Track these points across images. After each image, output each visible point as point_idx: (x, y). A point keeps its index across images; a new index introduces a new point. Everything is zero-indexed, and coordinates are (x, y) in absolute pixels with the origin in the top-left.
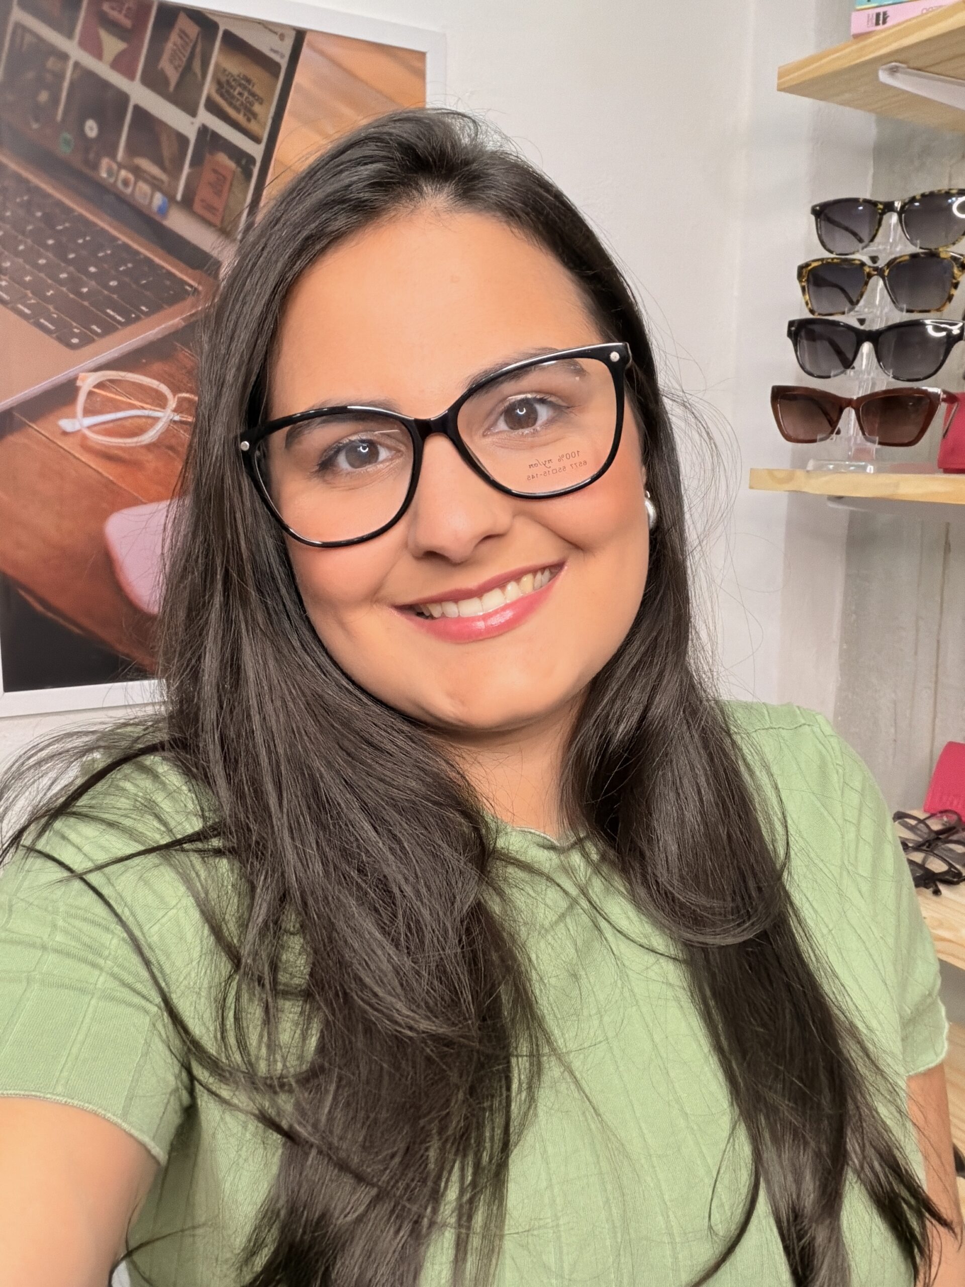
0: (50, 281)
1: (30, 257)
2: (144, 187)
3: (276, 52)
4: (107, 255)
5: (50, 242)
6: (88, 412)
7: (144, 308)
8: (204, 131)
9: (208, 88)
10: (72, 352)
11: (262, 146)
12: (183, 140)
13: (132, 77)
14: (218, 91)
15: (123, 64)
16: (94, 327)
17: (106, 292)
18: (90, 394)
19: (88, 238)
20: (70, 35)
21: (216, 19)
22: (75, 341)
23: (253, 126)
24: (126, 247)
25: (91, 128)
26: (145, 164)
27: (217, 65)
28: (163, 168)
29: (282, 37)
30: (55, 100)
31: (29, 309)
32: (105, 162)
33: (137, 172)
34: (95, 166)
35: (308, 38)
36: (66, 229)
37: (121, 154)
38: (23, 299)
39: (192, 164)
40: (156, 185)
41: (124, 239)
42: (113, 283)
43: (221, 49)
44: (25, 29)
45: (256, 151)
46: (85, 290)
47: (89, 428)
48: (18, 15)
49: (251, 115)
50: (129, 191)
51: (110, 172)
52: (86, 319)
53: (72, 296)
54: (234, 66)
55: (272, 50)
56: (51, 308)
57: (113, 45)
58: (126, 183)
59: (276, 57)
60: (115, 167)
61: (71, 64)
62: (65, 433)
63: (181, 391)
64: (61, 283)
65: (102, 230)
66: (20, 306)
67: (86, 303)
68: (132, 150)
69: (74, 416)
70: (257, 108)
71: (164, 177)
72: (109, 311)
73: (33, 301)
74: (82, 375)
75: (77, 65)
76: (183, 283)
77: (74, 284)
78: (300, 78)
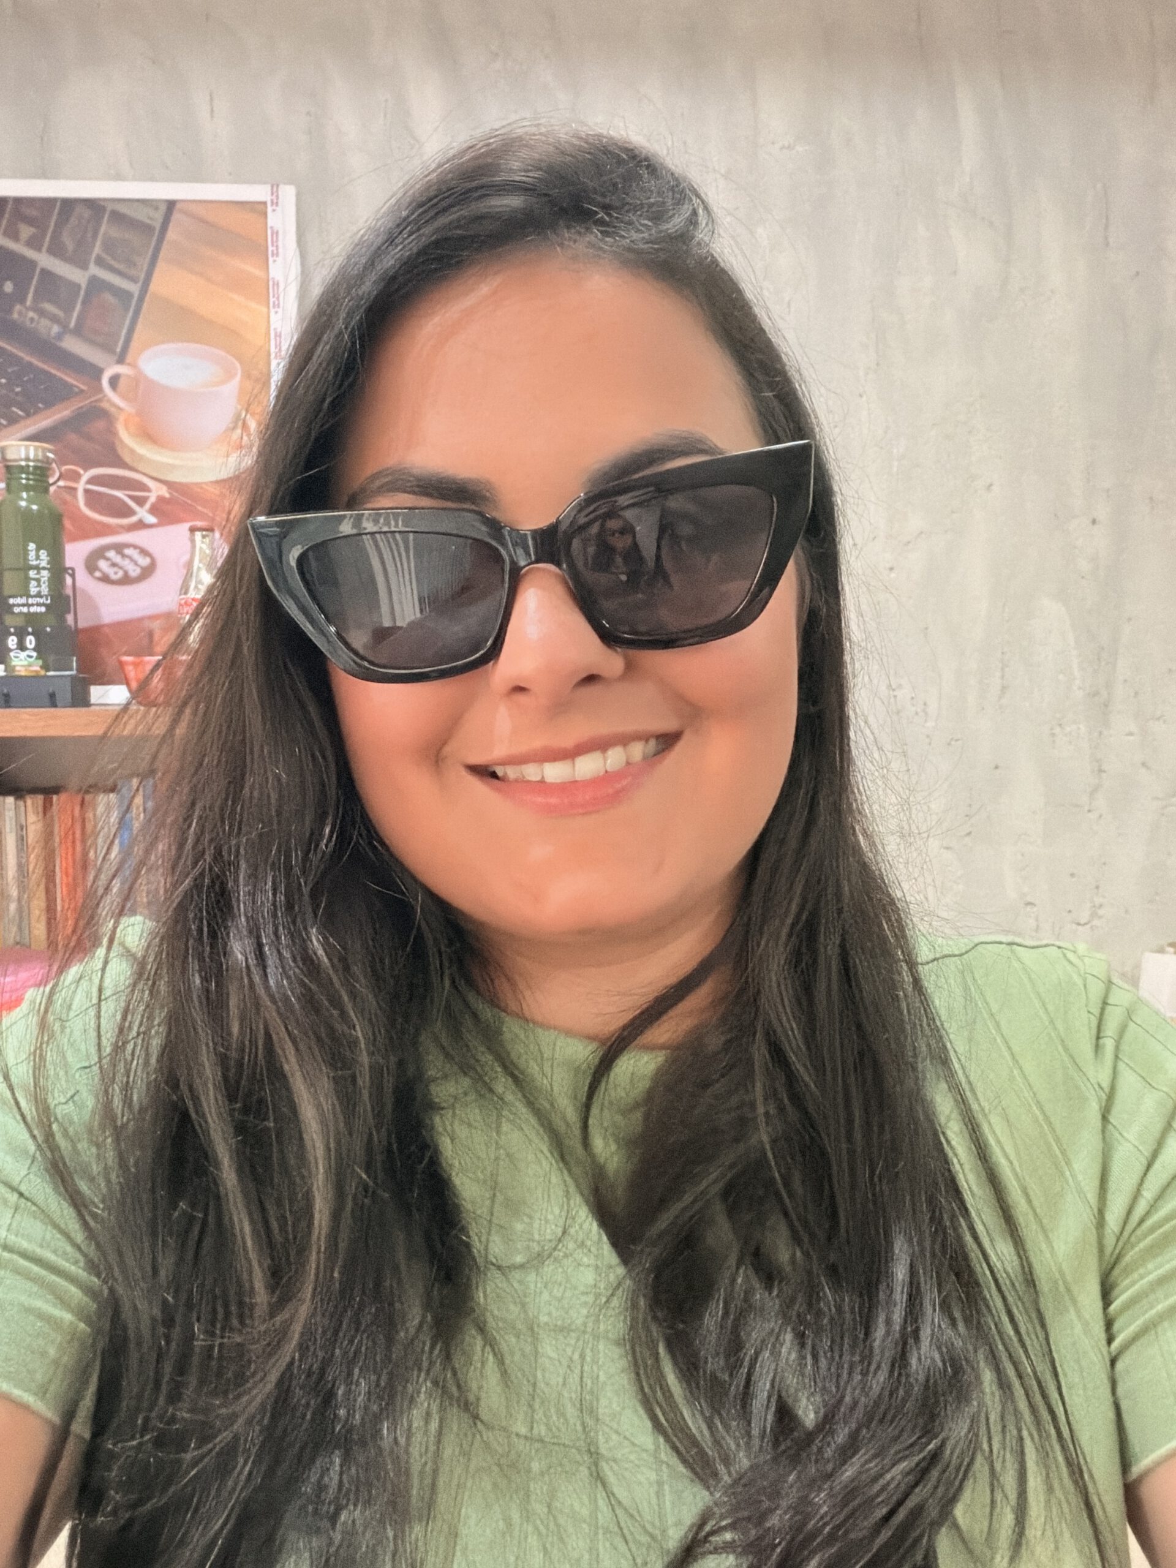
2: (45, 322)
3: (153, 219)
4: (14, 372)
8: (94, 281)
9: (97, 250)
11: (140, 284)
12: (76, 287)
13: (39, 249)
14: (107, 251)
16: (3, 421)
17: (12, 396)
19: (2, 360)
21: (102, 203)
23: (133, 272)
25: (8, 287)
26: (49, 307)
27: (105, 234)
28: (61, 308)
29: (157, 209)
32: (18, 307)
33: (42, 313)
34: (10, 311)
37: (28, 303)
39: (84, 303)
40: (54, 319)
41: (28, 358)
42: (18, 389)
43: (108, 222)
45: (134, 288)
49: (131, 263)
50: (33, 326)
51: (20, 313)
54: (118, 233)
55: (148, 218)
57: (26, 231)
58: (32, 320)
59: (152, 222)
60: (24, 310)
63: (65, 464)
65: (11, 355)
68: (37, 298)
70: (136, 259)
71: (60, 314)
72: (14, 409)
75: (1, 248)
76: (72, 386)
78: (171, 234)
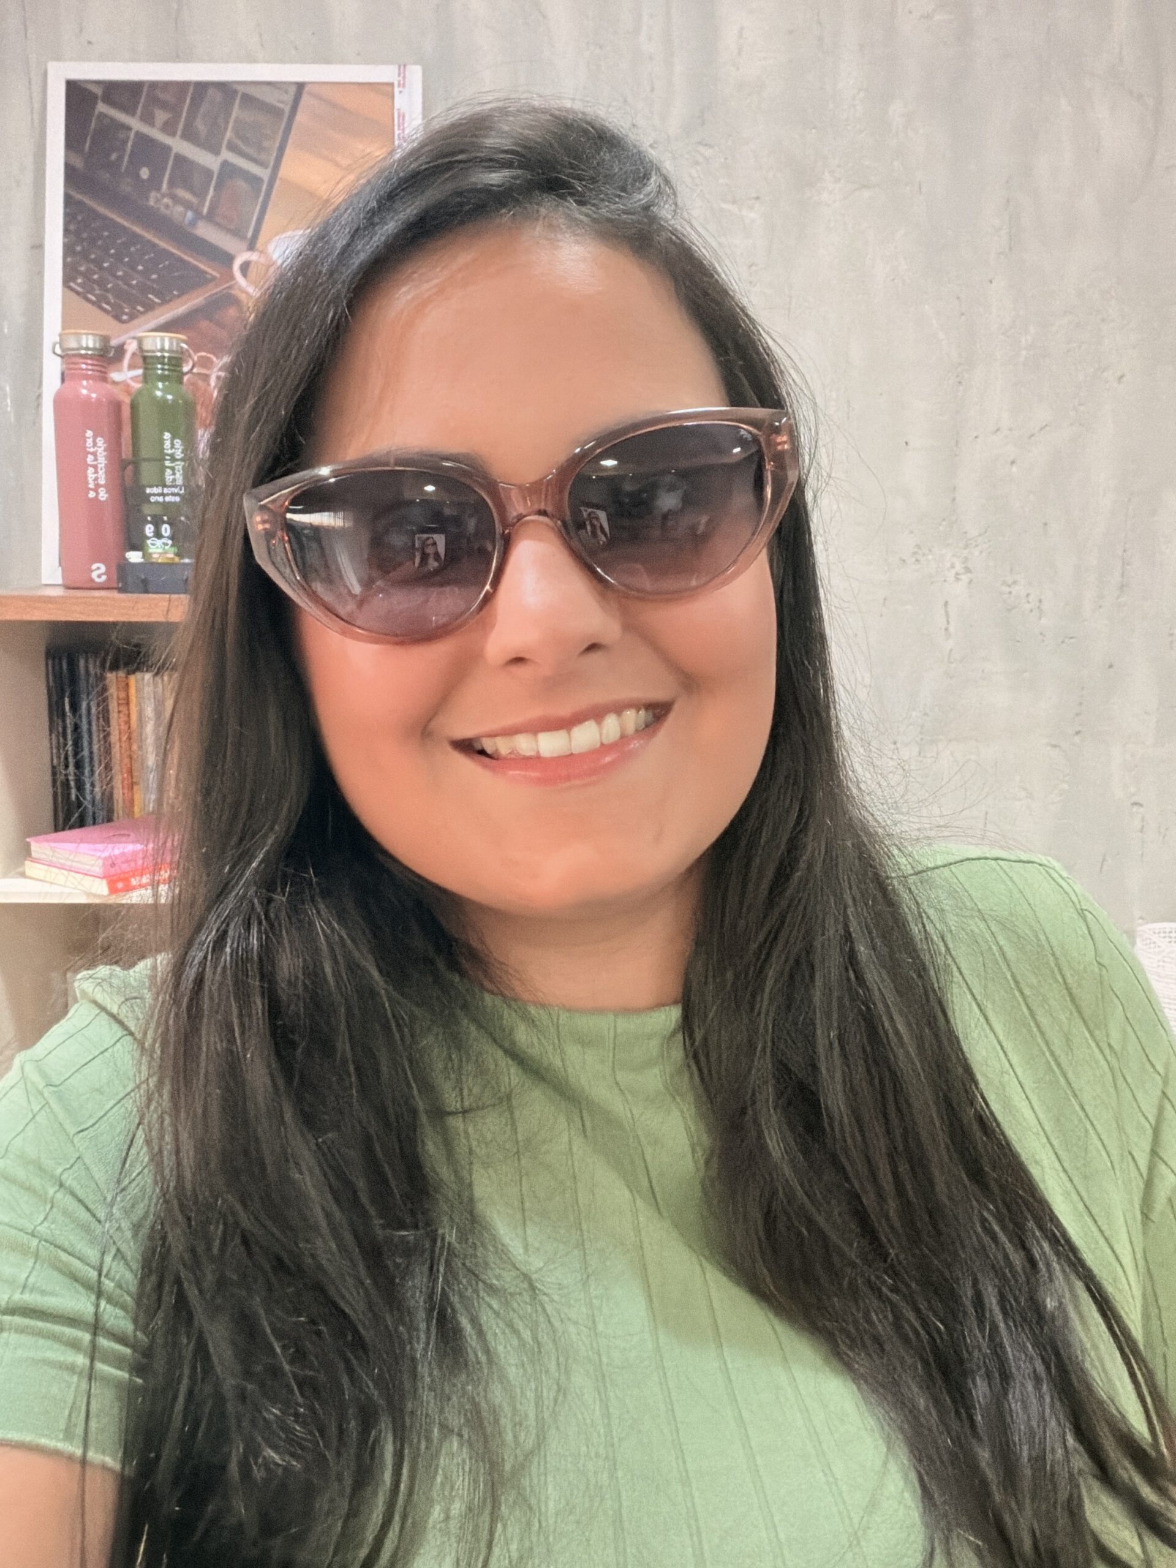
0: (110, 278)
1: (98, 263)
2: (180, 209)
3: (282, 102)
4: (150, 259)
5: (112, 251)
6: (132, 367)
7: (175, 293)
8: (225, 164)
9: (229, 134)
10: (124, 326)
11: (269, 171)
12: (208, 173)
13: (173, 134)
14: (238, 136)
15: (169, 128)
16: (140, 308)
17: (148, 283)
18: (134, 354)
19: (138, 247)
20: (133, 114)
21: (235, 86)
22: (125, 317)
23: (263, 157)
24: (164, 250)
25: (145, 173)
26: (182, 193)
27: (237, 118)
28: (194, 194)
29: (286, 92)
30: (120, 158)
31: (94, 295)
32: (154, 194)
33: (176, 198)
34: (147, 199)
35: (307, 89)
36: (123, 243)
37: (165, 186)
38: (91, 291)
39: (216, 190)
40: (188, 206)
41: (163, 244)
42: (154, 276)
43: (240, 107)
44: (106, 116)
45: (264, 174)
46: (134, 282)
47: (132, 379)
48: (101, 107)
49: (260, 148)
50: (168, 212)
51: (157, 201)
52: (132, 301)
53: (126, 287)
54: (249, 116)
55: (279, 101)
56: (110, 296)
57: (161, 116)
58: (167, 206)
59: (281, 106)
60: (159, 195)
61: (132, 135)
62: (114, 383)
63: (199, 351)
64: (118, 277)
65: (149, 241)
66: (90, 296)
67: (134, 292)
68: (172, 184)
69: (120, 370)
70: (266, 144)
71: (194, 200)
72: (150, 296)
73: (97, 292)
74: (129, 341)
75: (137, 133)
76: (206, 273)
77: (125, 279)
78: (300, 117)
